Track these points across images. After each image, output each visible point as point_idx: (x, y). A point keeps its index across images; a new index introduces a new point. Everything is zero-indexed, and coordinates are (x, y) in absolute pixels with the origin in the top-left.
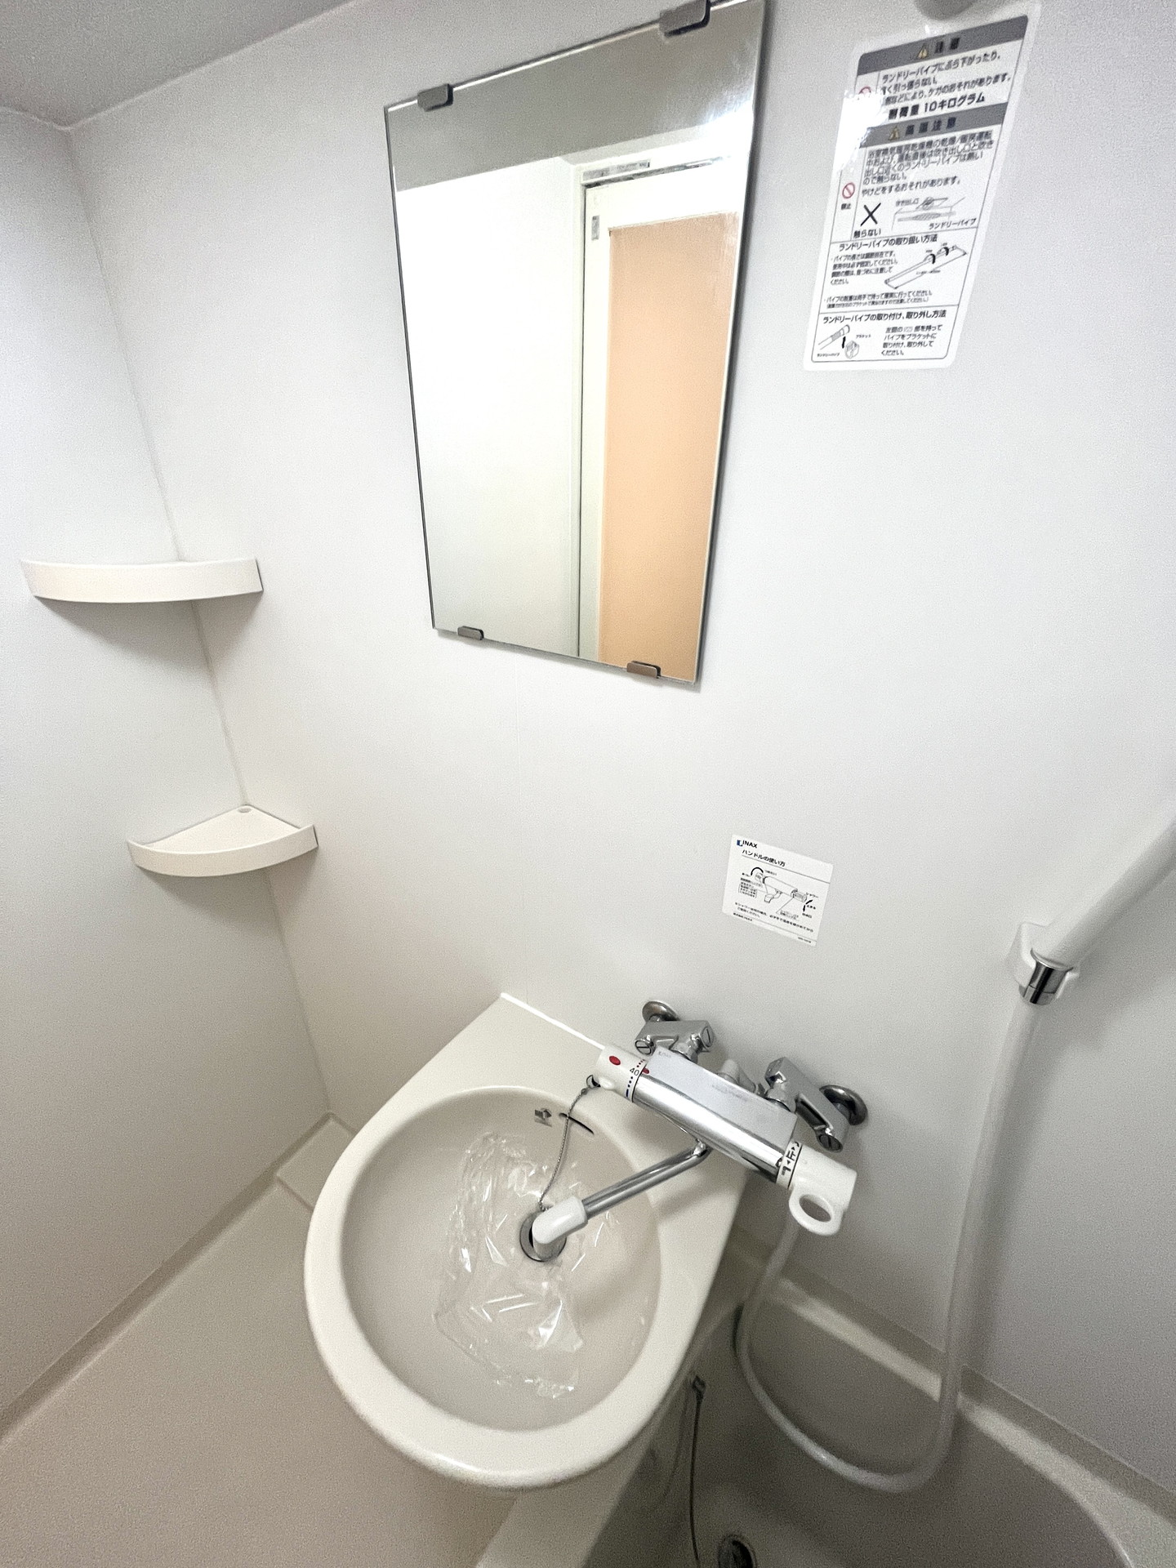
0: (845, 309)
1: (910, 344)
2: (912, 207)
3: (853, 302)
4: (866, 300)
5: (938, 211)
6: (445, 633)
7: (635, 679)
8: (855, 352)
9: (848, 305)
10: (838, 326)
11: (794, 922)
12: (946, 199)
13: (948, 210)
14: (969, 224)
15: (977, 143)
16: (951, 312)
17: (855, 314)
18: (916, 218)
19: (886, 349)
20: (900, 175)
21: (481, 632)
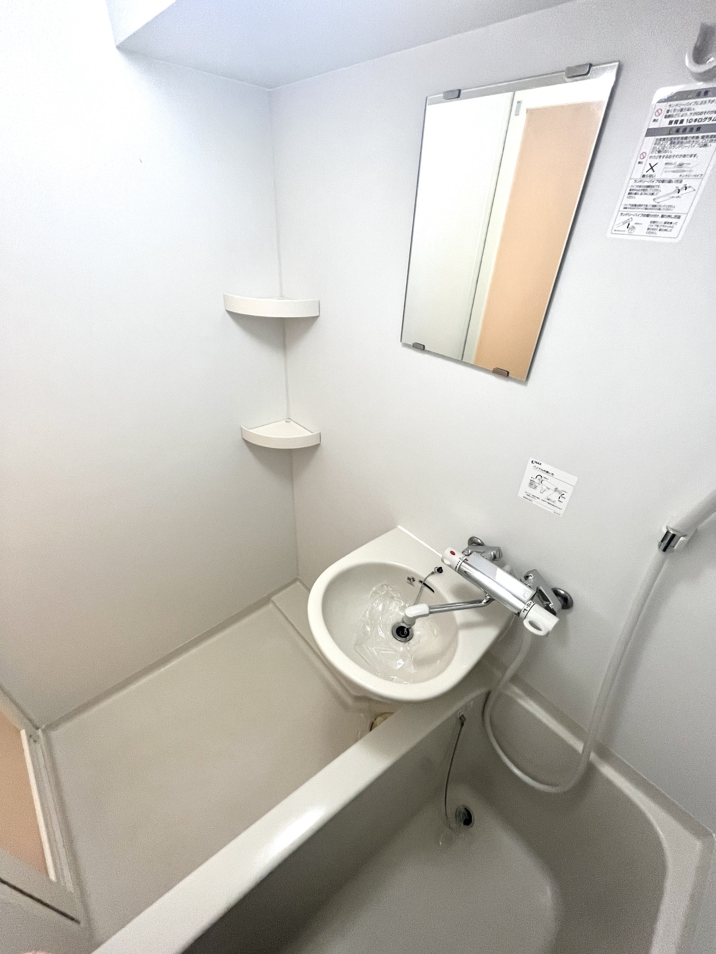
0: (631, 210)
1: (660, 230)
2: (673, 166)
3: (636, 207)
4: (643, 207)
5: (685, 169)
6: (406, 345)
7: (496, 376)
8: (633, 231)
9: (634, 208)
10: (627, 217)
11: (553, 504)
12: (689, 164)
13: (689, 169)
14: (699, 177)
15: (709, 139)
16: (683, 217)
17: (636, 213)
18: (674, 172)
19: (649, 231)
20: (669, 151)
21: (424, 346)
